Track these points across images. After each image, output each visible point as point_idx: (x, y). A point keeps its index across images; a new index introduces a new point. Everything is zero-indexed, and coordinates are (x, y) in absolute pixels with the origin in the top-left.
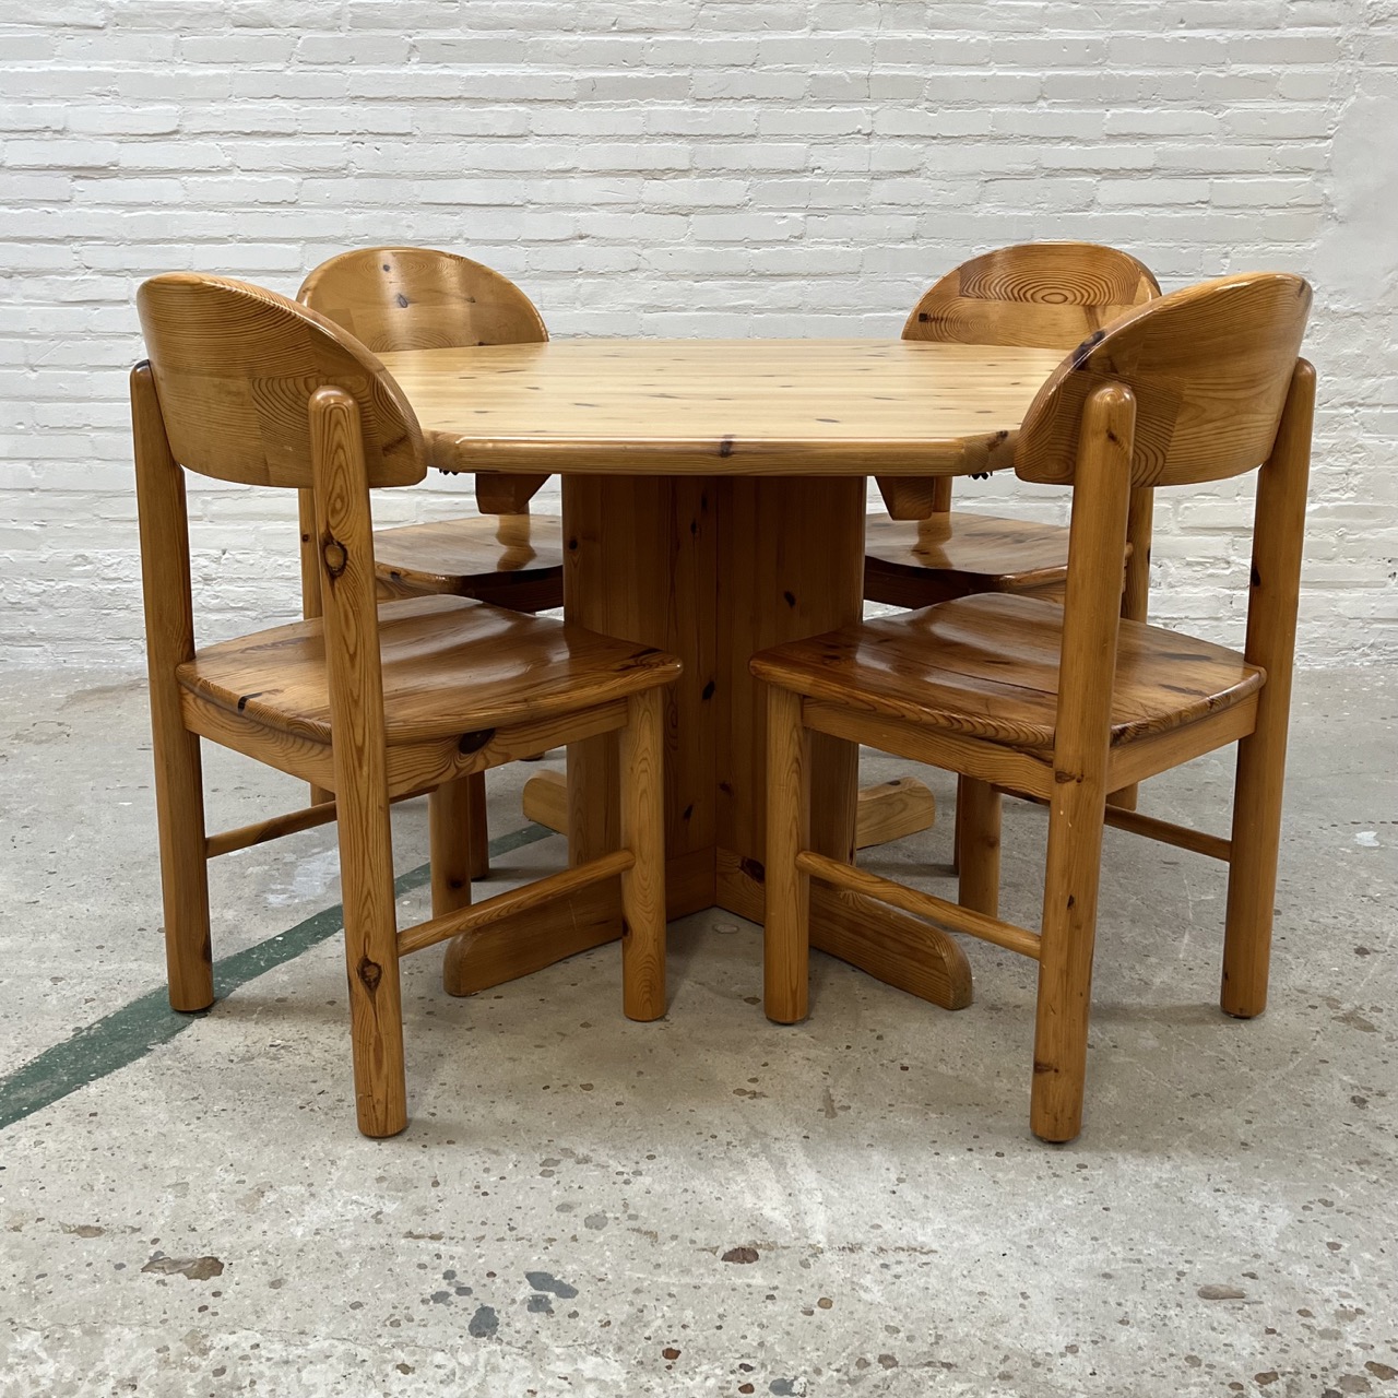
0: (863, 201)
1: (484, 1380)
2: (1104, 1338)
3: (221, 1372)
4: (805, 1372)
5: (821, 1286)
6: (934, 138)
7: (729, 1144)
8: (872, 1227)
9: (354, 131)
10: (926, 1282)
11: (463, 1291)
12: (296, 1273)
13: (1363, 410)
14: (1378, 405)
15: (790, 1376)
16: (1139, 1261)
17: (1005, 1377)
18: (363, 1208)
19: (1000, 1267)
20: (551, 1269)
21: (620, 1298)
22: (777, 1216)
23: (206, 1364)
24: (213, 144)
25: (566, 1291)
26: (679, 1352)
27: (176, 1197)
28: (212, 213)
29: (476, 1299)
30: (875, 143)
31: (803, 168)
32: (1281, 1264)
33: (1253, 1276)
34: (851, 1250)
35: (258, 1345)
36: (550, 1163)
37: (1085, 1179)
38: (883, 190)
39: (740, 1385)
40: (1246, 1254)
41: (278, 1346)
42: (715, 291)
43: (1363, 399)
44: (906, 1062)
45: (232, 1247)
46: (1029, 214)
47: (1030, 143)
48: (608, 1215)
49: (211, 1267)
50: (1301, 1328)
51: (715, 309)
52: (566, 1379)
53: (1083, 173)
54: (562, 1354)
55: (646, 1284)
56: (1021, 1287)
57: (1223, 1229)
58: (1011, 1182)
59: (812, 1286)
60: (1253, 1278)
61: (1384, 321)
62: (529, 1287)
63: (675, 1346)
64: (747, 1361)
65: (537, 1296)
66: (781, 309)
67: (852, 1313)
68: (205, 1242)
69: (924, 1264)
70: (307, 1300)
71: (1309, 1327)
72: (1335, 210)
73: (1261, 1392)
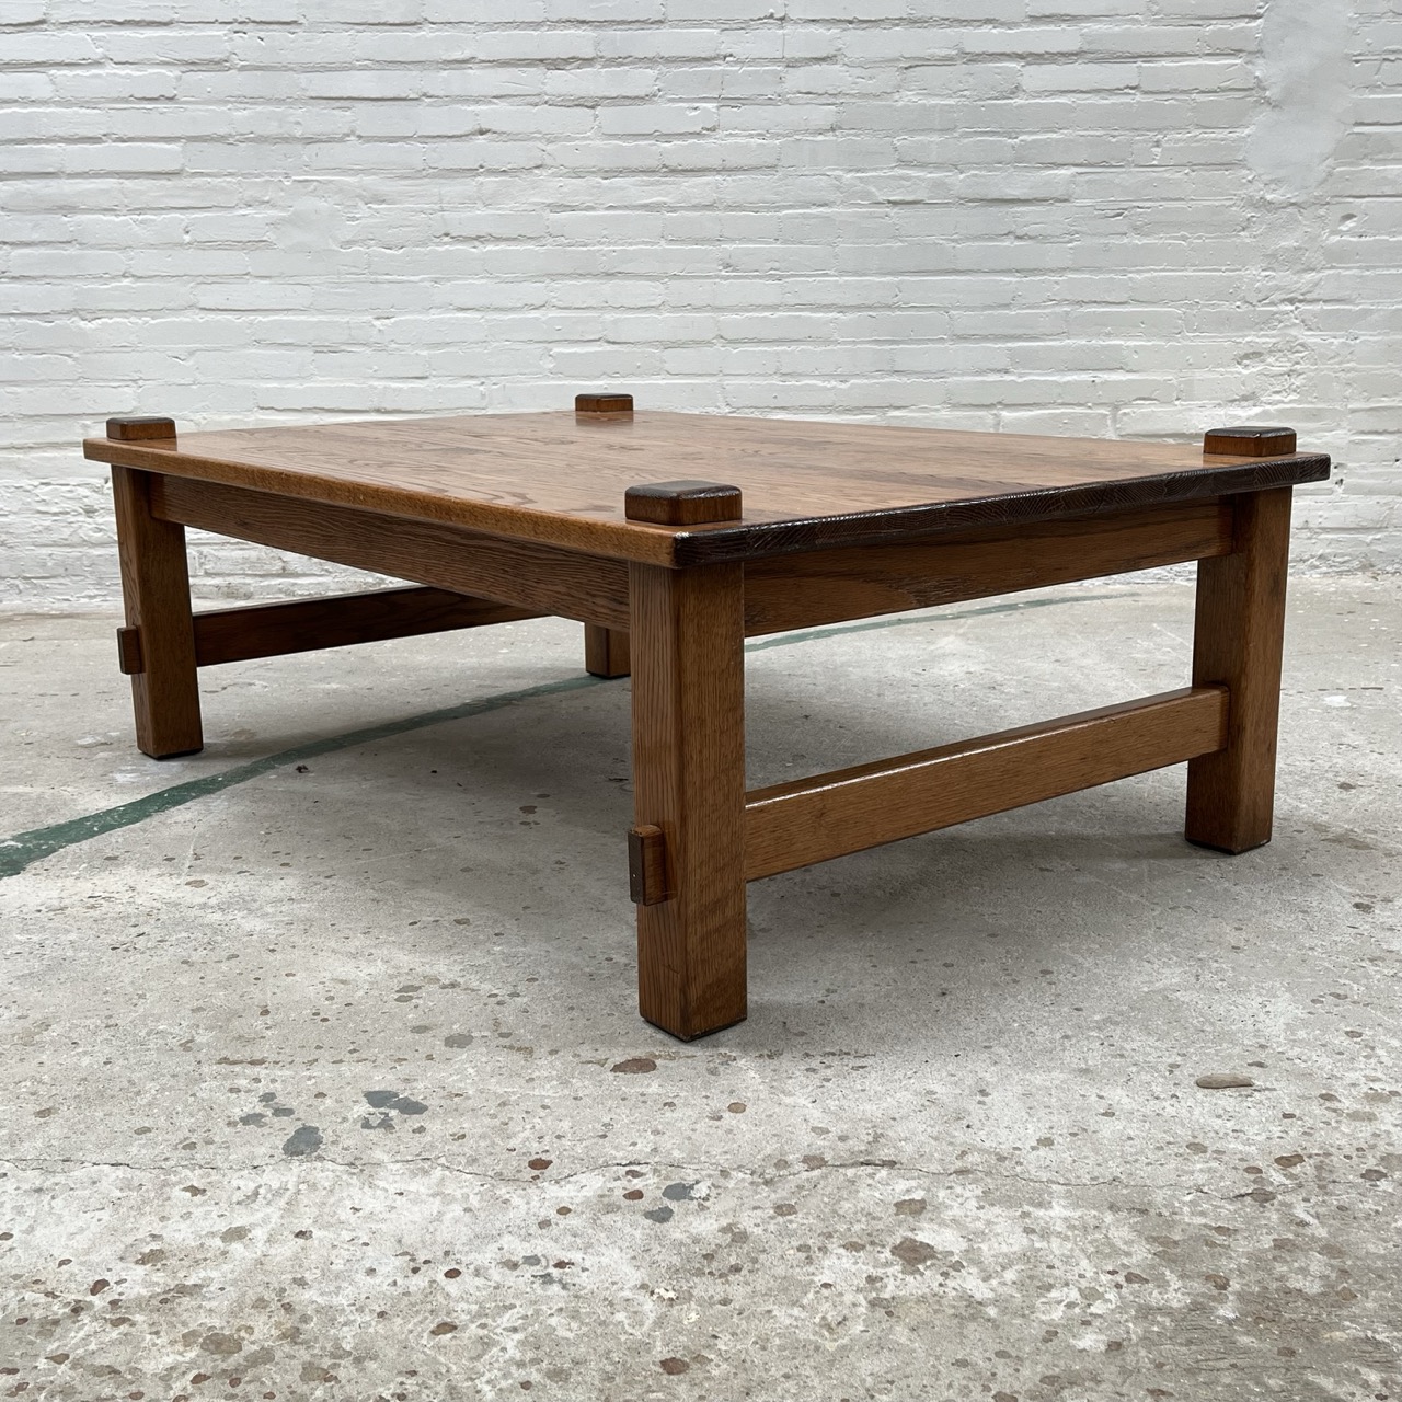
0: (778, 90)
2: (1085, 1130)
4: (710, 1176)
5: (732, 1092)
6: (851, 22)
7: (626, 965)
9: (235, 21)
10: (863, 1085)
11: (281, 1112)
13: (1303, 307)
14: (1318, 301)
15: (690, 1180)
17: (963, 1172)
18: (170, 1037)
20: (397, 1088)
21: (480, 1112)
24: (83, 34)
25: (412, 1108)
26: (550, 1162)
28: (84, 110)
29: (299, 1119)
30: (788, 29)
31: (713, 55)
33: (1260, 1065)
36: (409, 990)
37: (1051, 983)
38: (798, 78)
39: (626, 1192)
40: (1250, 1045)
41: (32, 1175)
42: (624, 189)
43: (1302, 294)
46: (952, 102)
47: (950, 27)
48: (474, 1034)
50: (1326, 1112)
51: (626, 207)
53: (1007, 58)
55: (513, 1098)
59: (722, 1092)
60: (1262, 1067)
61: (1322, 212)
62: (367, 1105)
63: (545, 1157)
64: (635, 1168)
65: (375, 1113)
66: (694, 206)
67: (770, 1116)
69: (859, 1067)
71: (1335, 1111)
72: (1268, 94)
73: (1285, 1175)
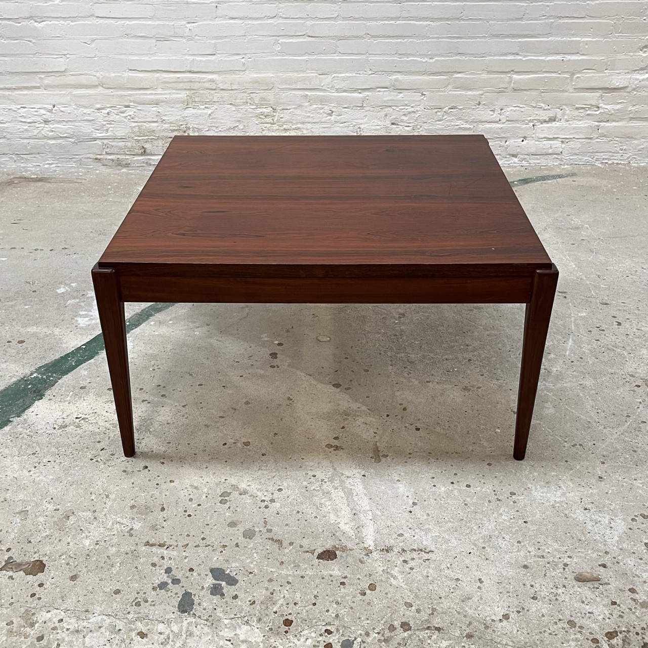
1: (185, 642)
2: (523, 609)
3: (40, 639)
4: (361, 635)
5: (370, 575)
7: (322, 480)
8: (399, 535)
10: (428, 572)
11: (176, 581)
12: (85, 570)
15: (352, 637)
16: (543, 557)
17: (470, 636)
18: (123, 526)
19: (467, 561)
20: (224, 566)
21: (261, 585)
22: (346, 528)
23: (33, 632)
25: (232, 581)
26: (292, 621)
27: (21, 520)
29: (183, 587)
32: (620, 558)
33: (604, 566)
34: (387, 550)
35: (62, 620)
36: (225, 495)
37: (514, 502)
39: (325, 644)
40: (601, 551)
41: (73, 620)
44: (419, 426)
45: (50, 553)
48: (257, 529)
49: (38, 567)
50: (630, 601)
52: (230, 640)
54: (228, 624)
55: (274, 576)
56: (478, 575)
57: (589, 534)
58: (473, 504)
59: (366, 576)
60: (605, 567)
62: (212, 578)
63: (290, 617)
64: (329, 628)
65: (216, 584)
67: (386, 594)
68: (36, 550)
69: (427, 559)
70: (91, 588)
71: (634, 600)
73: (609, 645)
